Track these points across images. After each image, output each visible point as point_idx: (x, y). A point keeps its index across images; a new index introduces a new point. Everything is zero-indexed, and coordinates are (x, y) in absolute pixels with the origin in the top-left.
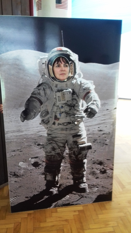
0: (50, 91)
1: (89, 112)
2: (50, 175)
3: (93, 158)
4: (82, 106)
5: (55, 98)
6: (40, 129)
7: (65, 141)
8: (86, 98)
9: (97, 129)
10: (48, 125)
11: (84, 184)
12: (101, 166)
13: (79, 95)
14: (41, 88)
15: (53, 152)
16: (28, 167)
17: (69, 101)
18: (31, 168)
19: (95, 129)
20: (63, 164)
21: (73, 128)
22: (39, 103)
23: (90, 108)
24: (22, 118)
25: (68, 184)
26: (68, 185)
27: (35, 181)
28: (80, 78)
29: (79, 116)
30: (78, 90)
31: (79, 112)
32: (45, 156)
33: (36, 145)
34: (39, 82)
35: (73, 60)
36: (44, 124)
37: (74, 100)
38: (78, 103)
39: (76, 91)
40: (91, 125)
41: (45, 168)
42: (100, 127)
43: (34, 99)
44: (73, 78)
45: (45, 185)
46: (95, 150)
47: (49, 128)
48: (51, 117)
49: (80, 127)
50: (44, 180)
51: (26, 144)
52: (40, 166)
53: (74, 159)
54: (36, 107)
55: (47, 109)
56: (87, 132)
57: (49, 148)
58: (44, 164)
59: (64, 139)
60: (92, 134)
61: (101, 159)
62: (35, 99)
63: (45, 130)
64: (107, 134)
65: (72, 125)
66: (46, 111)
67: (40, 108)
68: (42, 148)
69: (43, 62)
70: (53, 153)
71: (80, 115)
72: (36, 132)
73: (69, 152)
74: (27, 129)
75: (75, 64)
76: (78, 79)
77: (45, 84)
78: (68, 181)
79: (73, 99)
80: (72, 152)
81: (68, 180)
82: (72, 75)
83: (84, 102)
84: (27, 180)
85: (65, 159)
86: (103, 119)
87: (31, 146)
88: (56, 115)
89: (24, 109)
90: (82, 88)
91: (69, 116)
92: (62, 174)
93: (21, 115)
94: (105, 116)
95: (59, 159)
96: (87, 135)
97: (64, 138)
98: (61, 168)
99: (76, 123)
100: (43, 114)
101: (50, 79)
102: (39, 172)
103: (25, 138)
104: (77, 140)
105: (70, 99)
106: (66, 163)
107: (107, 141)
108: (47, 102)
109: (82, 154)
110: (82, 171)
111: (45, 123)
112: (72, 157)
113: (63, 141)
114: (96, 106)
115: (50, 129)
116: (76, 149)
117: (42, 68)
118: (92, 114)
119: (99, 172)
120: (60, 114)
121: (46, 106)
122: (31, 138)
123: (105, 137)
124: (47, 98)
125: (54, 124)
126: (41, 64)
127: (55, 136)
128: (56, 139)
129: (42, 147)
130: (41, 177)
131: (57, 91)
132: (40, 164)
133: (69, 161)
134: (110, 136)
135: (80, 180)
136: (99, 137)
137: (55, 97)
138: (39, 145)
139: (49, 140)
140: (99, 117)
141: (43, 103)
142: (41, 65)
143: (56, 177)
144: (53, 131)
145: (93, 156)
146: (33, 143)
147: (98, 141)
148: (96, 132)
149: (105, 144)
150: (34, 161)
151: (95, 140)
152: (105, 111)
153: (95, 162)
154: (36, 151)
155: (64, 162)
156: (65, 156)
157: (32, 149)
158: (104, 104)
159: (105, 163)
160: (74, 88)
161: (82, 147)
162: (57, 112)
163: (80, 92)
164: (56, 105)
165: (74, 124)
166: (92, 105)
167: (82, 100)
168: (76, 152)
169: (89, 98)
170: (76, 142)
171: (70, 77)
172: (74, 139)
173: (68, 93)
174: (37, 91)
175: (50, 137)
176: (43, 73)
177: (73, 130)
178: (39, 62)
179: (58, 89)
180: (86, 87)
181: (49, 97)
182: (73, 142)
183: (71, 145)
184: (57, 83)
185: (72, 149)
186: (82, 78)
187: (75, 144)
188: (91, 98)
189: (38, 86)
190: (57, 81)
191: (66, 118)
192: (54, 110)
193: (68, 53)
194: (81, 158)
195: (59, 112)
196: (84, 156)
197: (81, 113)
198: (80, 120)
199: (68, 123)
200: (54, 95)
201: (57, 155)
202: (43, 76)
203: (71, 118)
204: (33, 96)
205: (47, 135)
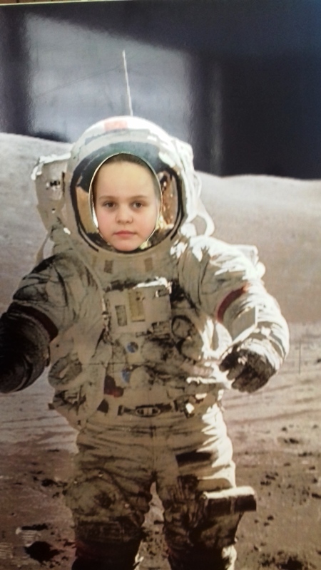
0: (83, 285)
1: (241, 369)
3: (262, 545)
4: (215, 345)
5: (105, 313)
6: (51, 427)
7: (149, 473)
8: (227, 314)
9: (276, 434)
10: (80, 410)
13: (200, 303)
14: (52, 274)
15: (103, 511)
16: (12, 557)
17: (161, 323)
18: (25, 563)
19: (269, 435)
20: (142, 559)
21: (175, 428)
22: (45, 332)
23: (245, 352)
28: (201, 237)
29: (201, 383)
30: (196, 281)
31: (201, 366)
32: (73, 524)
33: (39, 483)
34: (41, 254)
35: (172, 165)
36: (64, 409)
37: (178, 320)
38: (196, 333)
39: (189, 285)
40: (251, 416)
41: (76, 566)
42: (289, 429)
43: (24, 316)
44: (172, 238)
46: (268, 515)
47: (83, 423)
48: (91, 384)
49: (206, 425)
52: (58, 558)
53: (185, 543)
54: (35, 347)
55: (76, 354)
57: (87, 497)
58: (71, 552)
59: (143, 466)
60: (255, 454)
62: (28, 314)
63: (71, 429)
64: (319, 455)
65: (175, 417)
66: (72, 362)
67: (49, 348)
68: (62, 496)
69: (54, 178)
70: (103, 516)
71: (203, 377)
72: (38, 438)
73: (164, 514)
74: (4, 426)
75: (179, 182)
76: (192, 242)
77: (63, 262)
79: (174, 318)
80: (177, 516)
82: (171, 226)
83: (222, 329)
85: (151, 540)
86: (301, 396)
87: (20, 484)
88: (111, 375)
90: (213, 274)
91: (160, 381)
94: (312, 386)
95: (127, 539)
96: (236, 455)
97: (143, 463)
99: (190, 408)
100: (60, 372)
101: (82, 240)
104: (198, 473)
105: (164, 316)
106: (154, 555)
107: (319, 484)
108: (76, 326)
109: (216, 526)
111: (70, 403)
113: (140, 474)
114: (270, 347)
115: (89, 426)
116: (192, 509)
117: (51, 200)
118: (256, 375)
120: (127, 371)
121: (72, 341)
122: (20, 457)
123: (313, 468)
124: (75, 314)
125: (104, 407)
126: (48, 185)
127: (109, 454)
128: (111, 466)
129: (61, 490)
131: (110, 286)
132: (56, 552)
133: (166, 548)
136: (288, 465)
137: (104, 309)
138: (48, 483)
139: (85, 467)
140: (286, 391)
141: (60, 332)
142: (47, 189)
144: (101, 436)
145: (261, 537)
146: (25, 475)
147: (281, 480)
148: (274, 445)
149: (310, 492)
150: (34, 538)
151: (270, 475)
152: (311, 366)
153: (270, 559)
154: (39, 506)
155: (148, 549)
156: (151, 531)
157: (25, 497)
158: (306, 340)
159: (311, 564)
160: (178, 275)
161: (217, 499)
162: (113, 363)
163: (204, 291)
164: (111, 339)
165: (181, 411)
166: (255, 340)
167: (214, 322)
168: (195, 519)
169: (243, 313)
170: (193, 480)
171: (161, 233)
172: (182, 469)
173: (157, 292)
174: (36, 286)
175: (88, 458)
176: (57, 220)
177: (177, 433)
178: (38, 177)
179: (114, 280)
180: (228, 272)
181: (80, 310)
182: (178, 481)
183: (171, 489)
184: (112, 255)
185: (176, 506)
186: (211, 236)
187: (187, 486)
188: (247, 313)
189: (38, 269)
190: (111, 250)
191: (150, 389)
192: (103, 359)
193: (151, 139)
194: (213, 541)
195: (122, 366)
196: (224, 533)
197: (210, 371)
198: (206, 397)
199: (156, 408)
200: (101, 301)
201: (117, 522)
202: (55, 232)
203: (171, 387)
204: (20, 306)
205: (80, 449)
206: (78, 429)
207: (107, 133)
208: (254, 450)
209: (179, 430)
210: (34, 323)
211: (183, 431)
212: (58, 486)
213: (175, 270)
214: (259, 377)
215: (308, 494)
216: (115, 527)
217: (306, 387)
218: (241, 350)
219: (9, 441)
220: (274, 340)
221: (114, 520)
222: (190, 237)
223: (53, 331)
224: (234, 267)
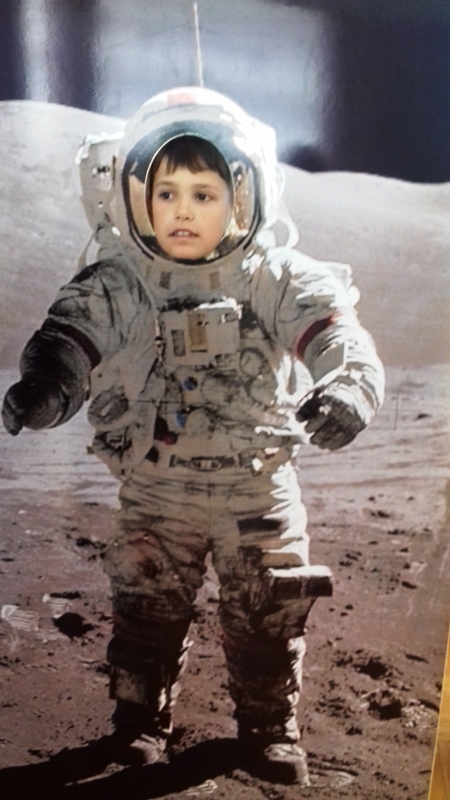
0: (133, 302)
1: (323, 421)
2: (133, 682)
3: (338, 639)
4: (291, 389)
5: (158, 339)
6: (89, 474)
7: (204, 540)
8: (309, 349)
9: (361, 504)
10: (125, 457)
11: (287, 747)
12: (378, 683)
13: (276, 333)
14: (95, 284)
15: (147, 582)
16: (37, 629)
17: (226, 356)
18: (53, 638)
19: (352, 505)
20: (191, 643)
21: (238, 487)
22: (86, 358)
23: (329, 399)
24: (12, 417)
25: (215, 734)
26: (213, 737)
27: (68, 695)
28: (281, 249)
29: (272, 435)
30: (272, 305)
31: (273, 413)
32: (110, 594)
33: (73, 543)
34: (83, 259)
35: (249, 154)
36: (106, 454)
37: (248, 354)
38: (270, 371)
39: (263, 310)
40: (332, 480)
41: (112, 646)
42: (378, 499)
43: (61, 335)
44: (245, 247)
45: (110, 716)
46: (346, 603)
47: (128, 473)
48: (138, 426)
49: (277, 487)
50: (107, 694)
51: (28, 532)
52: (91, 635)
53: (244, 627)
54: (72, 375)
55: (122, 388)
56: (309, 513)
57: (128, 562)
58: (107, 628)
59: (198, 531)
61: (377, 649)
62: (66, 333)
63: (113, 479)
64: (414, 535)
65: (239, 474)
66: (117, 397)
67: (89, 377)
68: (99, 560)
69: (103, 163)
70: (147, 587)
71: (276, 427)
73: (220, 591)
74: (34, 470)
76: (270, 254)
77: (110, 270)
78: (212, 721)
79: (243, 351)
80: (236, 594)
81: (212, 714)
82: (244, 232)
83: (301, 368)
84: (34, 684)
85: (203, 622)
86: (395, 459)
87: (50, 541)
88: (163, 416)
89: (18, 379)
90: (294, 297)
91: (222, 428)
92: (187, 685)
93: (6, 402)
94: (409, 447)
95: (174, 617)
96: (311, 526)
97: (197, 527)
98: (184, 658)
99: (257, 464)
100: (102, 408)
101: (135, 245)
102: (83, 659)
103: (23, 506)
105: (231, 347)
106: (207, 639)
107: (411, 571)
108: (123, 353)
109: (283, 611)
110: (282, 687)
111: (113, 448)
112: (236, 617)
113: (194, 541)
114: (360, 394)
115: (136, 477)
116: (255, 587)
117: (98, 191)
118: (340, 429)
119: (365, 705)
120: (184, 413)
121: (118, 371)
122: (51, 508)
123: (405, 550)
124: (122, 337)
125: (153, 455)
126: (95, 171)
127: (157, 514)
128: (160, 528)
129: (98, 552)
130: (95, 682)
131: (166, 304)
132: (90, 627)
133: (221, 633)
134: (430, 547)
135: (273, 725)
136: (374, 543)
137: (158, 334)
138: (83, 542)
139: (127, 526)
140: (377, 451)
141: (104, 359)
142: (94, 176)
143: (159, 695)
144: (149, 490)
145: (337, 630)
146: (57, 531)
147: (365, 562)
148: (358, 517)
149: (401, 580)
150: (65, 608)
151: (352, 554)
152: (410, 423)
153: (347, 658)
154: (72, 570)
155: (199, 633)
156: (204, 611)
157: (55, 557)
158: (406, 388)
159: (396, 669)
160: (251, 296)
161: (285, 579)
162: (166, 402)
163: (282, 319)
164: (165, 371)
165: (247, 467)
166: (342, 385)
167: (292, 359)
168: (257, 601)
169: (329, 349)
170: (256, 553)
171: (232, 241)
172: (244, 537)
173: (223, 316)
174: (76, 299)
175: (132, 515)
176: (104, 216)
177: (240, 494)
178: (84, 161)
179: (172, 297)
180: (312, 295)
181: (129, 332)
182: (239, 552)
183: (230, 561)
184: (169, 266)
185: (234, 582)
186: (294, 248)
187: (249, 559)
188: (335, 350)
189: (79, 278)
190: (169, 259)
191: (210, 438)
192: (154, 396)
193: (224, 118)
194: (278, 629)
195: (177, 406)
196: (292, 621)
197: (285, 421)
198: (278, 452)
199: (216, 462)
200: (154, 323)
201: (163, 597)
202: (101, 231)
203: (236, 437)
204: (56, 323)
205: (123, 504)
206: (121, 480)
207: (170, 107)
208: (333, 522)
209: (243, 490)
210: (73, 346)
211: (247, 492)
212: (96, 548)
213: (247, 290)
214: (344, 431)
215: (397, 581)
216: (161, 602)
217: (402, 448)
218: (324, 397)
219: (39, 488)
220: (365, 387)
221: (161, 594)
222: (267, 249)
223: (95, 358)
224: (320, 291)
